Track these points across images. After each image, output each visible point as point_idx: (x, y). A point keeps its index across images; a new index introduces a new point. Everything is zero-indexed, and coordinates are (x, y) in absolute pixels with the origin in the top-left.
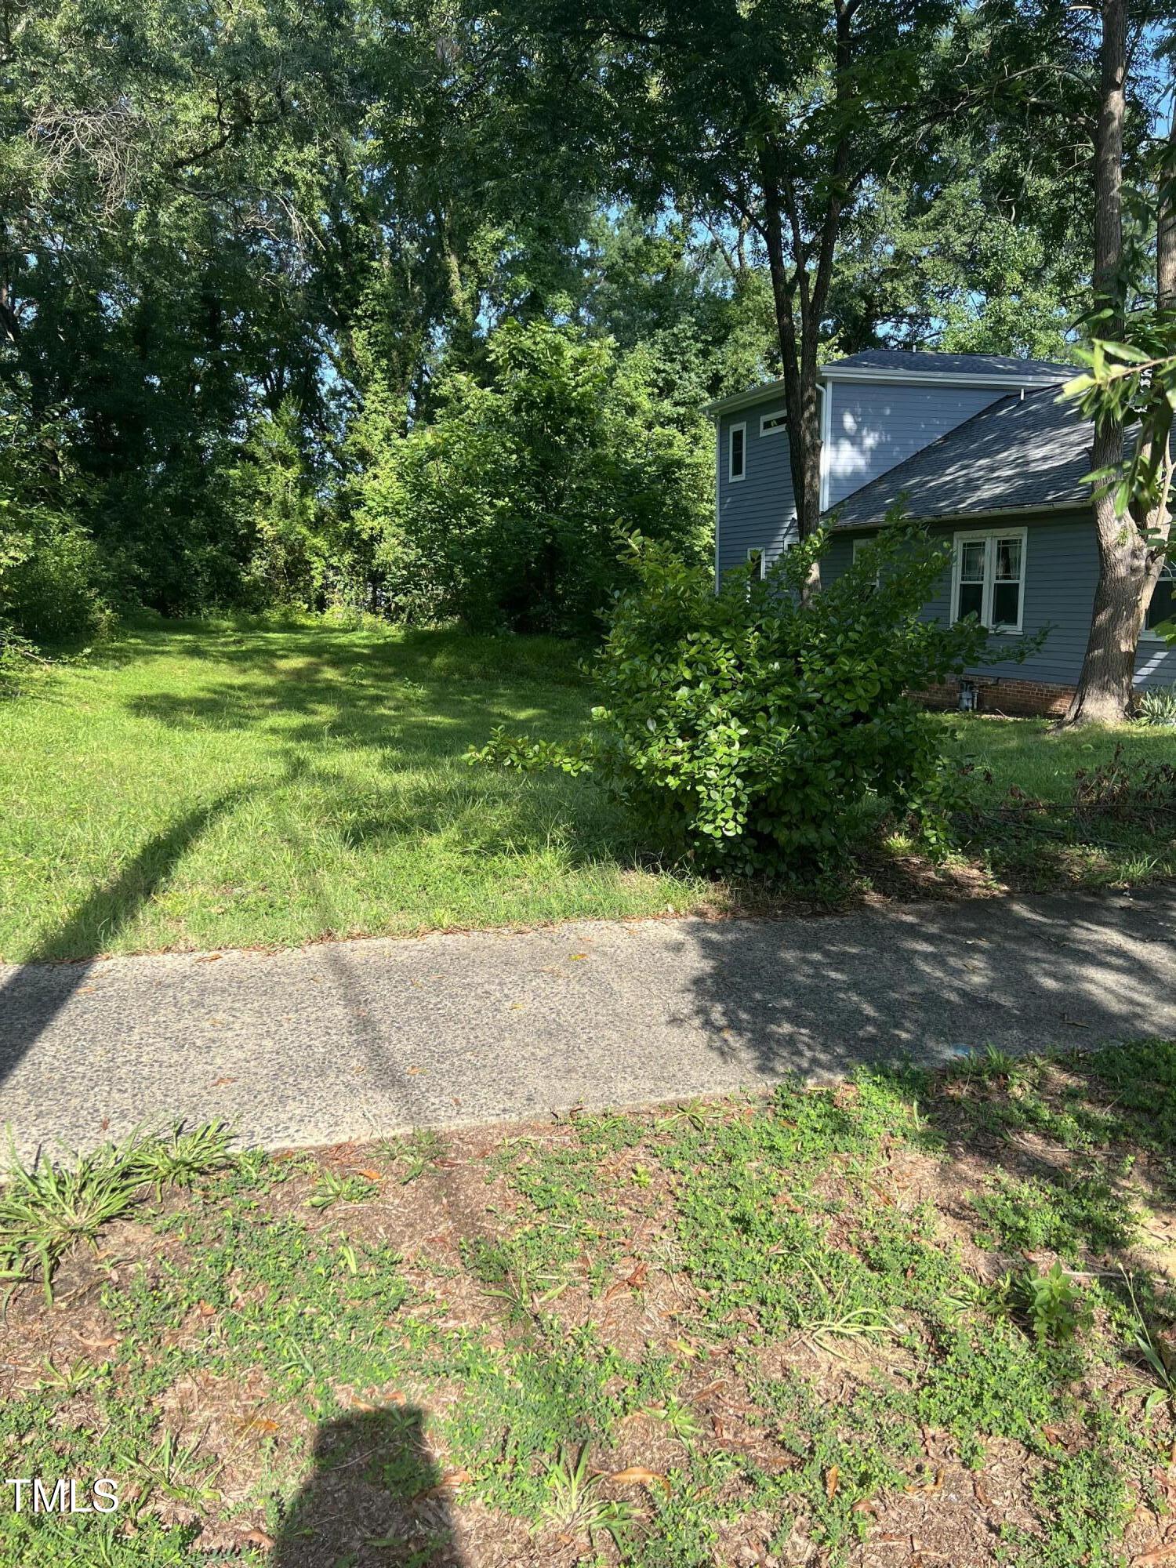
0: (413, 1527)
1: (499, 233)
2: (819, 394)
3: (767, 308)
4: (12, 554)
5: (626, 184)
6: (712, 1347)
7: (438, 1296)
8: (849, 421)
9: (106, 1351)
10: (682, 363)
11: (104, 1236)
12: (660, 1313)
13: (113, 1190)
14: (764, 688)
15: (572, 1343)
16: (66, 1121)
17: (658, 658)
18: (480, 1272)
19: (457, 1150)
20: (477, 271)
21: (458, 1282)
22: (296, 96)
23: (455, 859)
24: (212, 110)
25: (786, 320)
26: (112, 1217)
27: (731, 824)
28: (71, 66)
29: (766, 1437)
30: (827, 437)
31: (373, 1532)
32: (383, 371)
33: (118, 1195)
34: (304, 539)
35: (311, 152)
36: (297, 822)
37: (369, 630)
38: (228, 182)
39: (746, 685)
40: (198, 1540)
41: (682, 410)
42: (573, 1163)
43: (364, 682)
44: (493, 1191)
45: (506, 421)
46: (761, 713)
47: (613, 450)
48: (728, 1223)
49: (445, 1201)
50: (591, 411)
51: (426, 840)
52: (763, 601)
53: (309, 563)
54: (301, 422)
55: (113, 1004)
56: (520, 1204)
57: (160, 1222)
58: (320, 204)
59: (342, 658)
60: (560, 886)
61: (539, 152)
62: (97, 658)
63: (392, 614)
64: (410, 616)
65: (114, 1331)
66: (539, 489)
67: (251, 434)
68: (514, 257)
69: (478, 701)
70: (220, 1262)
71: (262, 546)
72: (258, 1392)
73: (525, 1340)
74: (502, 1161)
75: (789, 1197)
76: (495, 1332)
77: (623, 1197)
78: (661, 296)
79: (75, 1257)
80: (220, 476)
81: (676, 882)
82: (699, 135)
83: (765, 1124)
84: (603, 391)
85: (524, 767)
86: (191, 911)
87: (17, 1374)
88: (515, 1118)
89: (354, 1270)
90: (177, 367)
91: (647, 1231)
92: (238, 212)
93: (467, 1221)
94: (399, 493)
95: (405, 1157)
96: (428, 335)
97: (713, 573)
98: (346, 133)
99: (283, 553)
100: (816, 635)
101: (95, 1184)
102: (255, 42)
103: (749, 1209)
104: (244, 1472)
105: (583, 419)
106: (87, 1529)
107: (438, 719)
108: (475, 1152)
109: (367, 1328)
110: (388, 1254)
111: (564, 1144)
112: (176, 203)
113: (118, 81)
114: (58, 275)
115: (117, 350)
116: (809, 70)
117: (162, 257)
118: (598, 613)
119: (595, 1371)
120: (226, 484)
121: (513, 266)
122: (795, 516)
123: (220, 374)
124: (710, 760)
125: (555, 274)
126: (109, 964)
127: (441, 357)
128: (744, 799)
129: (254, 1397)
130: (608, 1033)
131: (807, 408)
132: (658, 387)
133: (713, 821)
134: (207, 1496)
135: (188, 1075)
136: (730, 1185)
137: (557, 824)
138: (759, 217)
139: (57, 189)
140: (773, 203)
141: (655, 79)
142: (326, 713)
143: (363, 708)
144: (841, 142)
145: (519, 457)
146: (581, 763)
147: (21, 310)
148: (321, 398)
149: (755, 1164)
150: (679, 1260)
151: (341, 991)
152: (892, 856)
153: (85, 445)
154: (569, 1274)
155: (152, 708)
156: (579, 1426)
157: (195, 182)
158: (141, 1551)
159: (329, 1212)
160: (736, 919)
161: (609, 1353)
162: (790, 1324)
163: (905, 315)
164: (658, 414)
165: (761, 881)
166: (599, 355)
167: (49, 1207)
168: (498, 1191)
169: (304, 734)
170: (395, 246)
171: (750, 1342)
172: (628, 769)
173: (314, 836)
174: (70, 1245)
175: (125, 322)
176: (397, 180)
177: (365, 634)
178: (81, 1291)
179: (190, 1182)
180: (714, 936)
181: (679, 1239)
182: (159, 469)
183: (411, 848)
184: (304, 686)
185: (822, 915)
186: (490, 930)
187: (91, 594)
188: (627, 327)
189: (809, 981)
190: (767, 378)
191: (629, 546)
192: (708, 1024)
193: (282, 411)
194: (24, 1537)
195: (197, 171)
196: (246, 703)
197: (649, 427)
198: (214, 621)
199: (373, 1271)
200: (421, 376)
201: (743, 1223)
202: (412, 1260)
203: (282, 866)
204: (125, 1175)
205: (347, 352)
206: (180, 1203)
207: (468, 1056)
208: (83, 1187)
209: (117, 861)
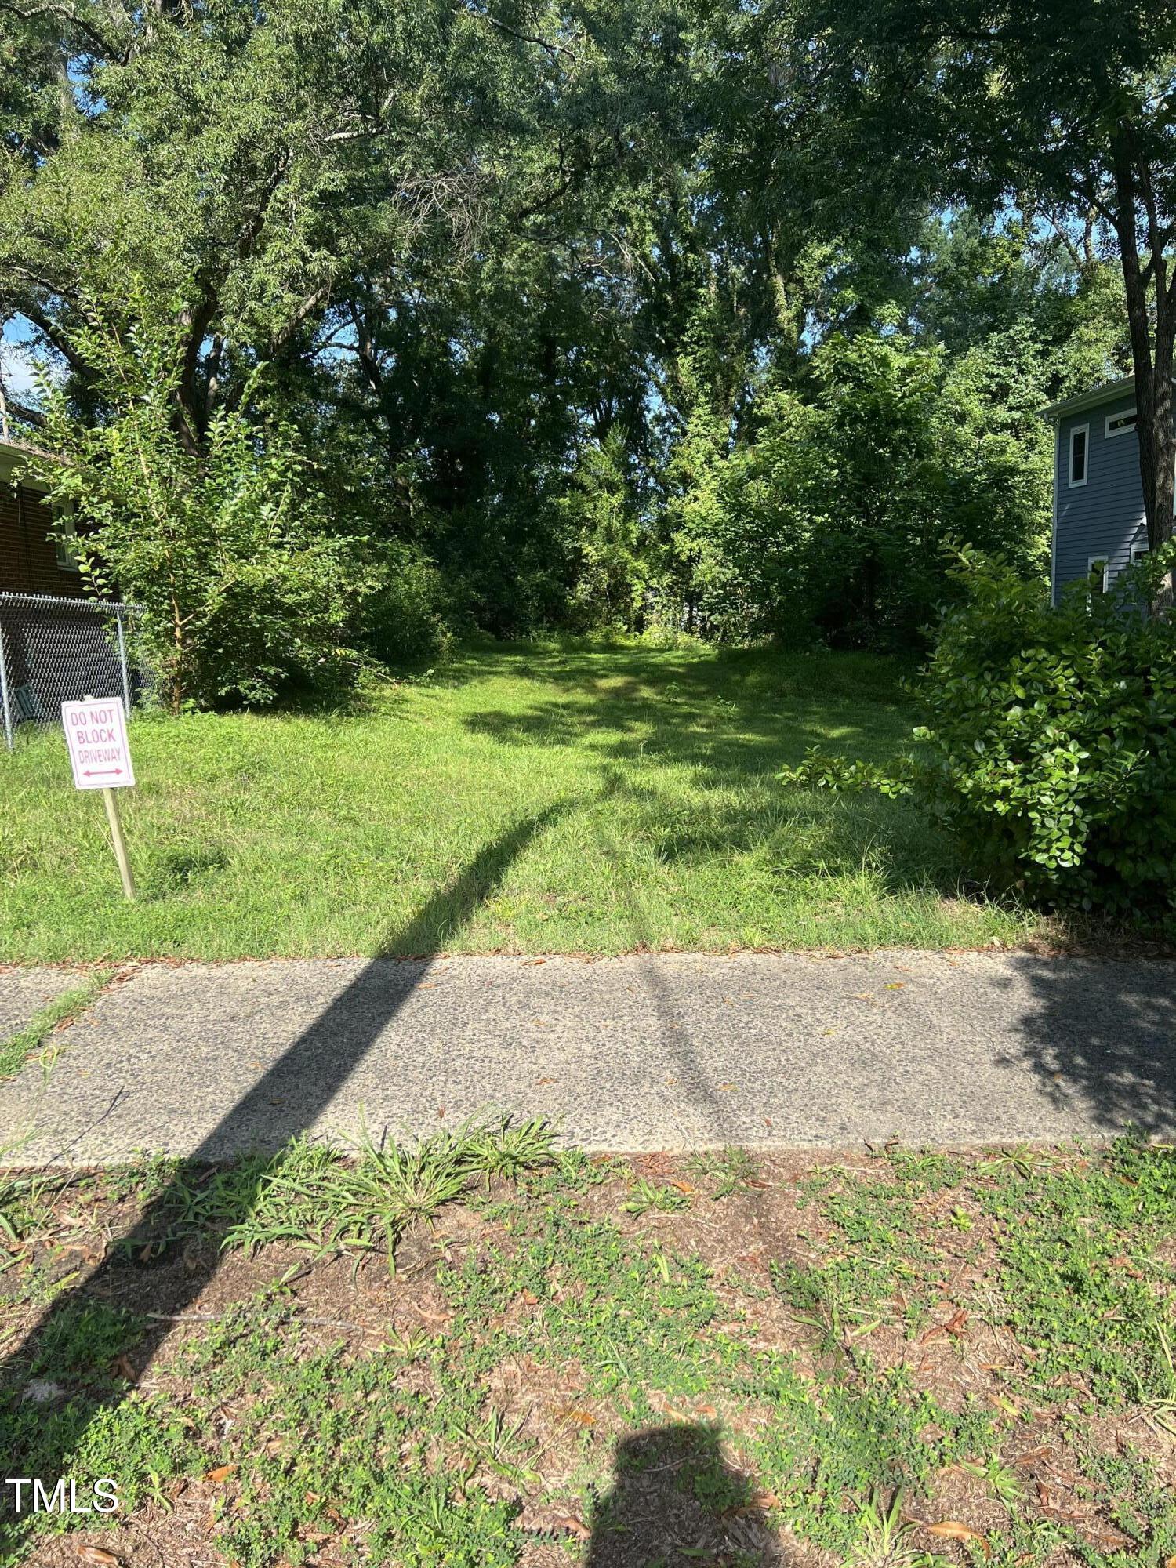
0: (722, 1542)
1: (827, 249)
3: (1116, 301)
4: (369, 583)
5: (962, 186)
6: (1038, 1410)
7: (749, 1316)
9: (440, 1325)
10: (1019, 366)
11: (439, 1217)
12: (981, 1366)
13: (448, 1175)
14: (1108, 708)
15: (885, 1382)
16: (408, 1106)
17: (988, 677)
18: (790, 1297)
19: (768, 1172)
20: (803, 288)
21: (769, 1304)
22: (632, 136)
23: (765, 878)
24: (553, 159)
25: (1138, 312)
26: (447, 1200)
27: (1068, 855)
28: (431, 132)
29: (1097, 1513)
31: (683, 1540)
32: (706, 395)
33: (452, 1181)
34: (627, 562)
35: (644, 190)
36: (615, 836)
37: (685, 649)
38: (567, 226)
39: (1087, 705)
40: (519, 1519)
41: (1016, 415)
42: (888, 1198)
43: (678, 700)
44: (804, 1217)
45: (828, 436)
46: (1104, 736)
47: (939, 460)
48: (1057, 1279)
49: (756, 1221)
50: (918, 421)
51: (737, 858)
52: (1108, 615)
53: (630, 585)
54: (627, 448)
55: (449, 1000)
56: (833, 1234)
57: (488, 1211)
58: (652, 237)
59: (658, 676)
60: (875, 911)
61: (872, 163)
62: (439, 678)
63: (707, 633)
64: (725, 634)
65: (447, 1307)
66: (860, 503)
67: (580, 463)
68: (841, 272)
69: (789, 719)
70: (541, 1256)
71: (587, 571)
72: (576, 1384)
73: (836, 1373)
74: (813, 1187)
75: (1127, 1260)
76: (805, 1360)
77: (941, 1238)
78: (997, 298)
79: (414, 1234)
80: (551, 505)
81: (1004, 914)
82: (1043, 126)
83: (1101, 1179)
84: (931, 400)
85: (839, 788)
86: (518, 917)
87: (365, 1336)
88: (827, 1146)
89: (666, 1279)
90: (515, 404)
91: (966, 1277)
92: (575, 253)
93: (778, 1244)
94: (719, 514)
95: (717, 1173)
96: (753, 356)
97: (1048, 584)
98: (677, 166)
99: (606, 576)
101: (433, 1167)
102: (596, 91)
103: (1082, 1267)
104: (562, 1460)
105: (910, 430)
106: (421, 1491)
107: (749, 736)
108: (786, 1176)
109: (679, 1337)
110: (700, 1267)
111: (878, 1177)
112: (519, 251)
113: (471, 142)
114: (414, 326)
115: (462, 391)
117: (505, 302)
118: (923, 629)
119: (910, 1415)
120: (556, 513)
121: (840, 281)
122: (1144, 521)
123: (554, 407)
124: (1045, 784)
125: (883, 285)
126: (446, 962)
127: (764, 377)
128: (1083, 827)
129: (572, 1389)
130: (927, 1068)
131: (1161, 404)
132: (991, 393)
133: (1047, 851)
134: (529, 1477)
135: (515, 1073)
136: (1060, 1240)
137: (873, 847)
138: (1109, 204)
139: (417, 248)
140: (1126, 189)
141: (996, 76)
142: (642, 730)
143: (677, 726)
145: (841, 472)
146: (900, 785)
147: (383, 360)
148: (646, 425)
149: (1088, 1221)
150: (1001, 1312)
151: (655, 1002)
153: (434, 481)
154: (882, 1311)
155: (486, 724)
156: (892, 1469)
157: (537, 229)
158: (469, 1520)
159: (643, 1219)
160: (1071, 956)
161: (925, 1399)
162: (1128, 1397)
164: (991, 421)
165: (1101, 917)
166: (927, 364)
167: (393, 1185)
168: (810, 1217)
169: (621, 750)
170: (722, 271)
171: (1081, 1410)
172: (951, 791)
173: (631, 850)
174: (410, 1222)
175: (471, 365)
176: (725, 207)
177: (680, 653)
178: (419, 1266)
179: (515, 1175)
180: (1046, 974)
181: (1002, 1290)
182: (496, 501)
183: (722, 865)
184: (623, 704)
185: (1169, 957)
186: (802, 952)
187: (434, 619)
188: (959, 333)
189: (1154, 1029)
190: (1115, 374)
191: (959, 560)
192: (1039, 1067)
193: (609, 440)
194: (367, 1488)
195: (540, 218)
196: (569, 720)
197: (981, 433)
198: (541, 643)
199: (685, 1282)
200: (743, 397)
201: (1075, 1281)
202: (723, 1277)
203: (600, 877)
204: (459, 1162)
205: (673, 379)
206: (506, 1194)
207: (780, 1078)
208: (422, 1169)
209: (454, 867)
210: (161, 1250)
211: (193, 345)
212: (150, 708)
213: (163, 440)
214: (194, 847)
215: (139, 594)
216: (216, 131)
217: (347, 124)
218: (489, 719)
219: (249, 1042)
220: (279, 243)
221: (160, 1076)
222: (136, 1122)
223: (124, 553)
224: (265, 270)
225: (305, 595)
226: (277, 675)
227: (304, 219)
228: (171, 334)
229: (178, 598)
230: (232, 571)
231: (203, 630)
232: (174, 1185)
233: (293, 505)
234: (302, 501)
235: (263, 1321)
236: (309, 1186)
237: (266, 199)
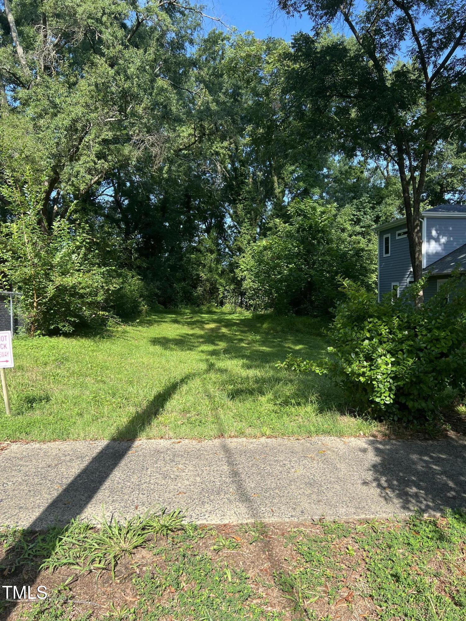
1: (293, 168)
2: (421, 222)
3: (398, 190)
4: (114, 286)
5: (342, 148)
7: (264, 596)
8: (434, 233)
9: (133, 603)
10: (364, 212)
11: (134, 554)
12: (360, 615)
13: (139, 535)
14: (401, 342)
16: (122, 504)
17: (356, 328)
18: (281, 587)
19: (272, 531)
20: (284, 181)
21: (272, 590)
22: (221, 125)
23: (270, 406)
24: (192, 131)
25: (406, 195)
26: (138, 546)
27: (388, 399)
28: (145, 120)
30: (425, 239)
32: (248, 219)
33: (140, 537)
34: (217, 280)
35: (226, 144)
36: (211, 389)
37: (239, 313)
38: (196, 155)
39: (393, 340)
41: (364, 229)
42: (321, 542)
43: (237, 333)
44: (287, 551)
45: (294, 235)
46: (400, 352)
47: (336, 245)
48: (389, 577)
49: (267, 553)
50: (327, 231)
51: (260, 398)
52: (400, 306)
53: (218, 288)
54: (217, 237)
55: (141, 458)
56: (299, 558)
57: (155, 550)
58: (228, 161)
59: (229, 324)
60: (314, 420)
61: (309, 138)
62: (141, 323)
63: (248, 308)
64: (254, 308)
65: (137, 595)
66: (305, 260)
67: (199, 242)
68: (298, 176)
69: (280, 341)
70: (178, 570)
71: (201, 282)
74: (291, 538)
75: (417, 567)
76: (288, 615)
77: (343, 559)
78: (355, 187)
79: (123, 562)
80: (188, 257)
81: (364, 422)
82: (371, 129)
83: (405, 533)
84: (332, 223)
85: (300, 370)
86: (170, 423)
87: (100, 608)
88: (296, 520)
89: (230, 580)
90: (175, 219)
91: (353, 576)
92: (199, 165)
93: (275, 563)
94: (252, 263)
95: (251, 532)
96: (265, 205)
97: (377, 292)
98: (238, 136)
99: (209, 285)
100: (423, 320)
101: (132, 531)
102: (208, 108)
103: (399, 571)
105: (324, 234)
107: (264, 348)
108: (280, 533)
109: (235, 606)
110: (244, 574)
111: (317, 533)
112: (178, 163)
113: (161, 124)
114: (136, 189)
115: (154, 214)
116: (415, 103)
117: (172, 181)
118: (330, 310)
120: (190, 260)
121: (298, 179)
122: (412, 270)
123: (190, 221)
124: (378, 371)
125: (314, 181)
126: (140, 442)
127: (270, 213)
128: (393, 388)
130: (335, 486)
131: (416, 228)
132: (354, 221)
133: (380, 397)
135: (168, 490)
136: (390, 559)
137: (313, 394)
138: (395, 156)
139: (139, 161)
140: (401, 151)
141: (354, 110)
142: (222, 345)
143: (236, 344)
144: (428, 128)
145: (298, 249)
146: (323, 370)
147: (124, 201)
148: (225, 229)
149: (401, 551)
150: (368, 591)
151: (227, 459)
152: (460, 415)
153: (142, 247)
154: (319, 592)
155: (159, 342)
157: (185, 156)
159: (220, 553)
160: (390, 439)
163: (457, 190)
164: (354, 231)
165: (401, 423)
166: (331, 210)
167: (115, 539)
168: (289, 551)
169: (214, 353)
170: (254, 174)
172: (343, 373)
173: (217, 394)
174: (122, 556)
175: (158, 204)
176: (256, 151)
177: (237, 315)
178: (125, 576)
179: (167, 534)
180: (381, 446)
181: (368, 582)
182: (166, 255)
183: (254, 401)
184: (214, 335)
185: (428, 439)
186: (286, 438)
187: (140, 300)
188: (342, 199)
189: (423, 469)
190: (399, 216)
191: (343, 285)
192: (380, 486)
193: (211, 234)
195: (186, 152)
196: (193, 341)
197: (350, 236)
198: (183, 310)
199: (238, 581)
200: (262, 220)
201: (396, 577)
202: (254, 578)
203: (205, 405)
204: (143, 529)
205: (235, 212)
206: (163, 543)
207: (277, 491)
208: (128, 532)
209: (145, 401)
210: (13, 570)
211: (48, 193)
212: (21, 334)
213: (34, 229)
214: (36, 392)
215: (20, 288)
216: (63, 115)
217: (114, 115)
218: (160, 340)
219: (56, 477)
220: (85, 157)
221: (16, 492)
222: (5, 513)
223: (15, 272)
224: (80, 167)
225: (88, 290)
226: (75, 321)
227: (95, 149)
228: (40, 189)
229: (36, 290)
230: (58, 280)
231: (45, 303)
232: (20, 541)
233: (85, 255)
234: (89, 254)
235: (56, 602)
236: (79, 541)
237: (81, 141)
